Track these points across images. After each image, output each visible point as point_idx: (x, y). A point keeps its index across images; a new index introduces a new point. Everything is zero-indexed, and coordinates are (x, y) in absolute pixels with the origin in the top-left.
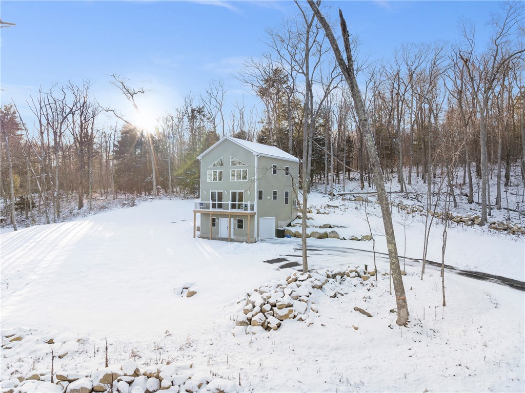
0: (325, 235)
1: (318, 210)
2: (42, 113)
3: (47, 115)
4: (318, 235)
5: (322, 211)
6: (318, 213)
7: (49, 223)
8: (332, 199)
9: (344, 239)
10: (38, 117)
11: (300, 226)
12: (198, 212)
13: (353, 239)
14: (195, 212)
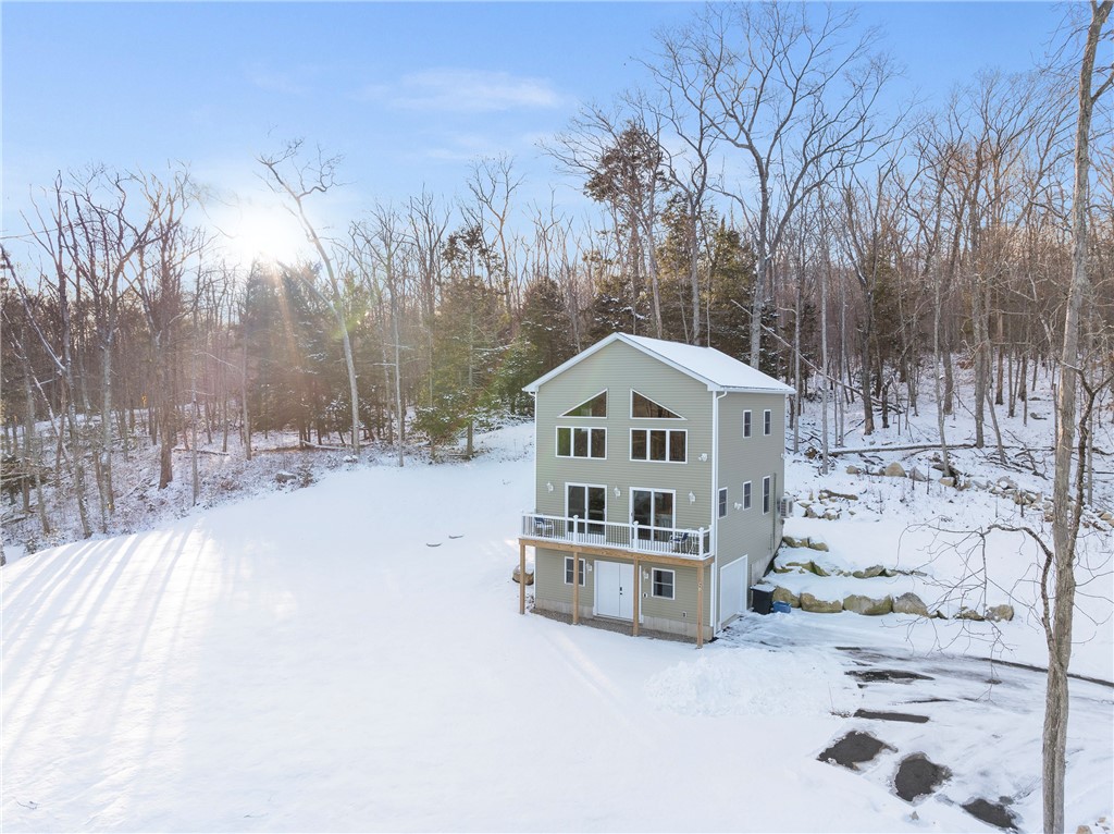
0: (887, 606)
1: (807, 506)
2: (62, 243)
3: (75, 249)
4: (867, 606)
5: (817, 508)
6: (806, 515)
7: (88, 535)
8: (823, 471)
9: (939, 615)
10: (53, 255)
11: (801, 572)
12: (533, 543)
13: (964, 617)
14: (523, 543)
